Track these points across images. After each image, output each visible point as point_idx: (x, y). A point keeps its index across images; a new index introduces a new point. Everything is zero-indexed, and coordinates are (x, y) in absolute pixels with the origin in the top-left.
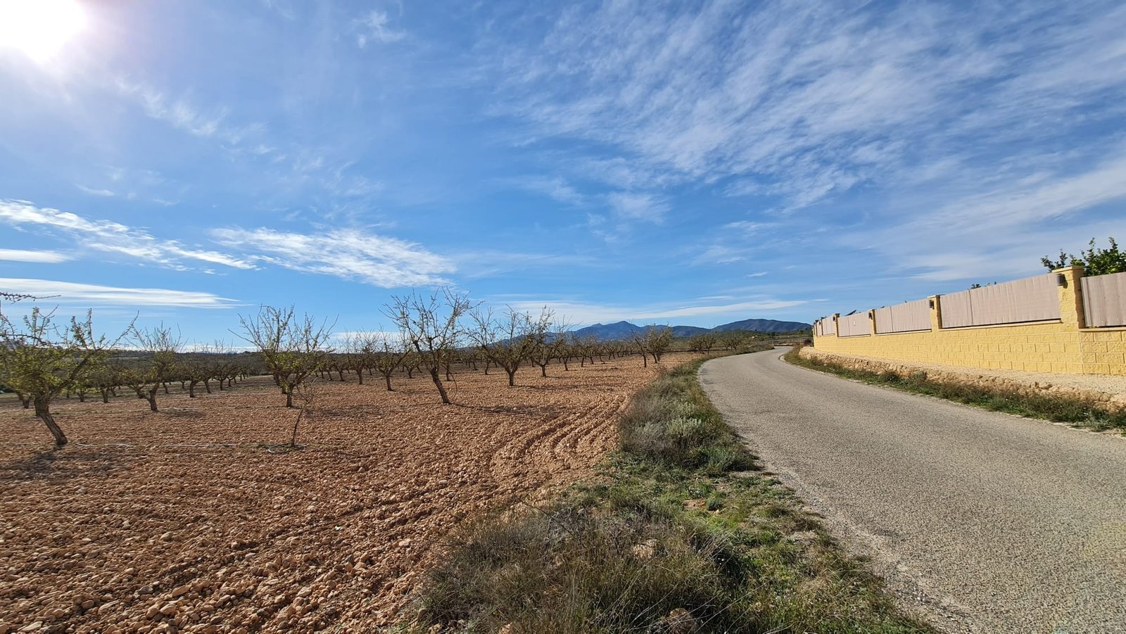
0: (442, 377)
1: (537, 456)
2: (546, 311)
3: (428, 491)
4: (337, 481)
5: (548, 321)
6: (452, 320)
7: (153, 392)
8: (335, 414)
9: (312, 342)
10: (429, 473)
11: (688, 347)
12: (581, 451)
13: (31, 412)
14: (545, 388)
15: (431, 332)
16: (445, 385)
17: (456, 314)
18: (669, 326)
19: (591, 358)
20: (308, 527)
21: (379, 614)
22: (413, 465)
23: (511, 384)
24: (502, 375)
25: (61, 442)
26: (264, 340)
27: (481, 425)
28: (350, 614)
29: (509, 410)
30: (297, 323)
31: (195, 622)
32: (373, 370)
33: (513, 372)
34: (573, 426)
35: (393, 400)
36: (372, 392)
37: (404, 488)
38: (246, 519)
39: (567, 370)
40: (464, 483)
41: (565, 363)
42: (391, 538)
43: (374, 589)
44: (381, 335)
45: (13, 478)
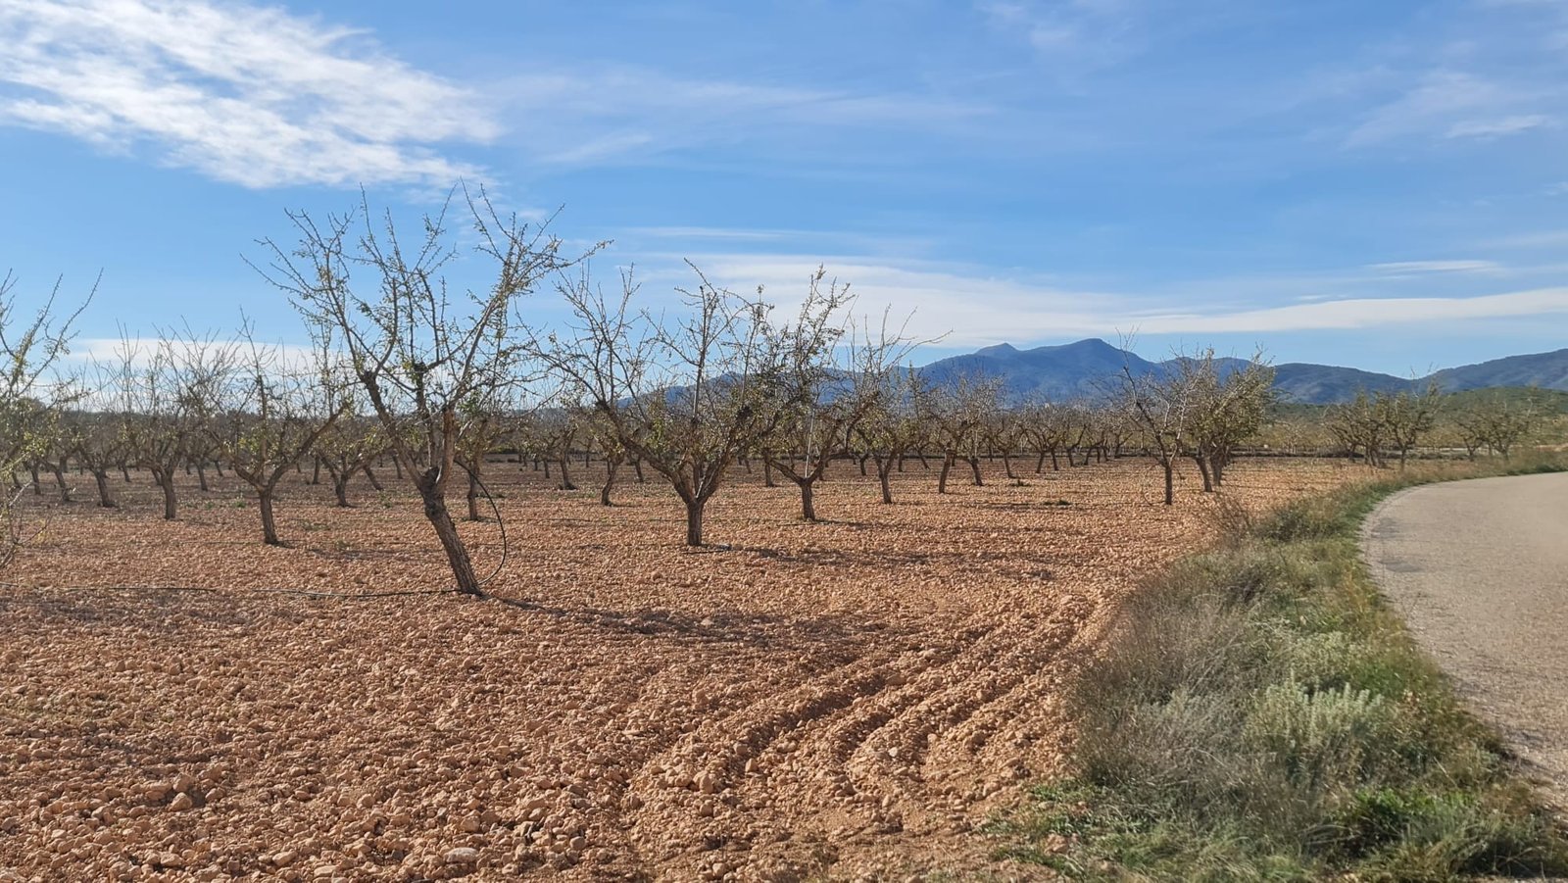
0: (455, 505)
1: (784, 782)
2: (824, 289)
4: (96, 836)
5: (830, 324)
6: (495, 309)
8: (85, 615)
10: (413, 823)
11: (1332, 442)
12: (938, 774)
14: (810, 557)
16: (466, 532)
17: (510, 286)
18: (1262, 361)
19: (974, 463)
23: (694, 538)
24: (660, 506)
27: (590, 673)
29: (685, 626)
32: (210, 473)
33: (703, 498)
34: (909, 690)
35: (283, 573)
36: (208, 545)
39: (888, 500)
41: (883, 477)
44: (243, 353)
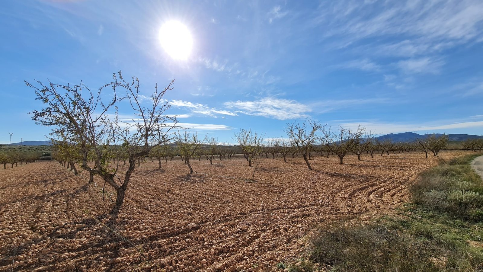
0: (308, 158)
1: (359, 199)
2: (360, 127)
3: (306, 206)
4: (270, 196)
5: (361, 133)
6: (313, 133)
7: (211, 158)
8: (266, 170)
9: (257, 142)
10: (306, 199)
11: (462, 147)
12: (386, 200)
13: (184, 162)
14: (360, 166)
15: (303, 138)
16: (309, 161)
17: (314, 130)
18: (445, 134)
19: (387, 152)
20: (261, 211)
21: (292, 251)
22: (299, 194)
23: (341, 163)
24: (336, 158)
25: (192, 172)
26: (242, 141)
27: (328, 181)
28: (281, 248)
29: (341, 175)
30: (252, 135)
31: (231, 235)
32: (278, 153)
33: (343, 157)
34: (379, 187)
35: (287, 166)
36: (278, 162)
37: (296, 203)
38: (241, 204)
39: (372, 157)
40: (322, 206)
41: (371, 154)
42: (293, 222)
43: (289, 241)
44: (282, 139)
45: (183, 180)
